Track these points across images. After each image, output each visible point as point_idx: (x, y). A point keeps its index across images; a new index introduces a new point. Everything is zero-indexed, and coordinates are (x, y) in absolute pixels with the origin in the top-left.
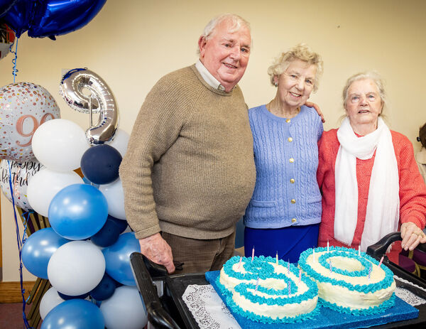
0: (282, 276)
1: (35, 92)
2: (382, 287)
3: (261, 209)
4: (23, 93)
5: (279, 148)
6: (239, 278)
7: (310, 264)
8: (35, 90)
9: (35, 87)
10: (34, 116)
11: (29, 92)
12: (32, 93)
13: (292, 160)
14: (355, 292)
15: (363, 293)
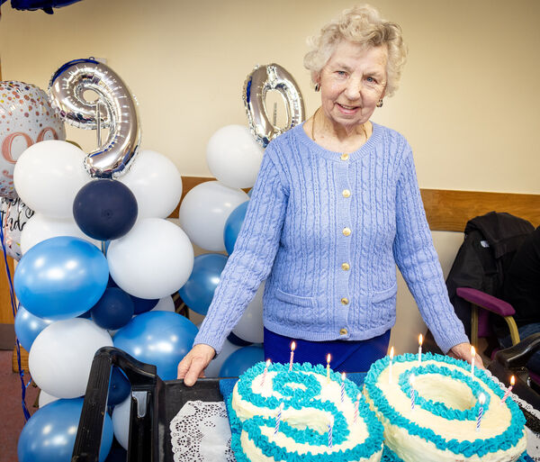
0: (329, 406)
1: (26, 97)
2: (499, 448)
3: (288, 306)
4: (10, 99)
5: (326, 209)
6: (256, 404)
7: (381, 388)
8: (27, 93)
9: (27, 88)
10: (27, 132)
11: (18, 97)
12: (22, 98)
13: (348, 230)
14: (448, 454)
15: (461, 457)
